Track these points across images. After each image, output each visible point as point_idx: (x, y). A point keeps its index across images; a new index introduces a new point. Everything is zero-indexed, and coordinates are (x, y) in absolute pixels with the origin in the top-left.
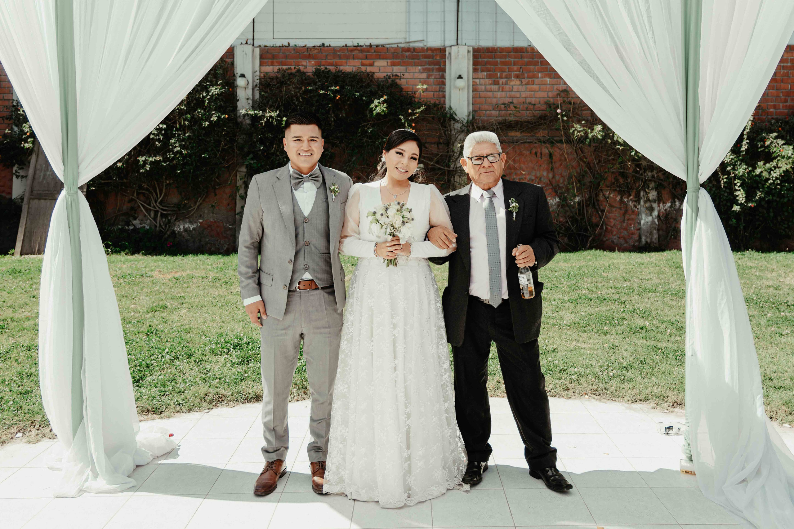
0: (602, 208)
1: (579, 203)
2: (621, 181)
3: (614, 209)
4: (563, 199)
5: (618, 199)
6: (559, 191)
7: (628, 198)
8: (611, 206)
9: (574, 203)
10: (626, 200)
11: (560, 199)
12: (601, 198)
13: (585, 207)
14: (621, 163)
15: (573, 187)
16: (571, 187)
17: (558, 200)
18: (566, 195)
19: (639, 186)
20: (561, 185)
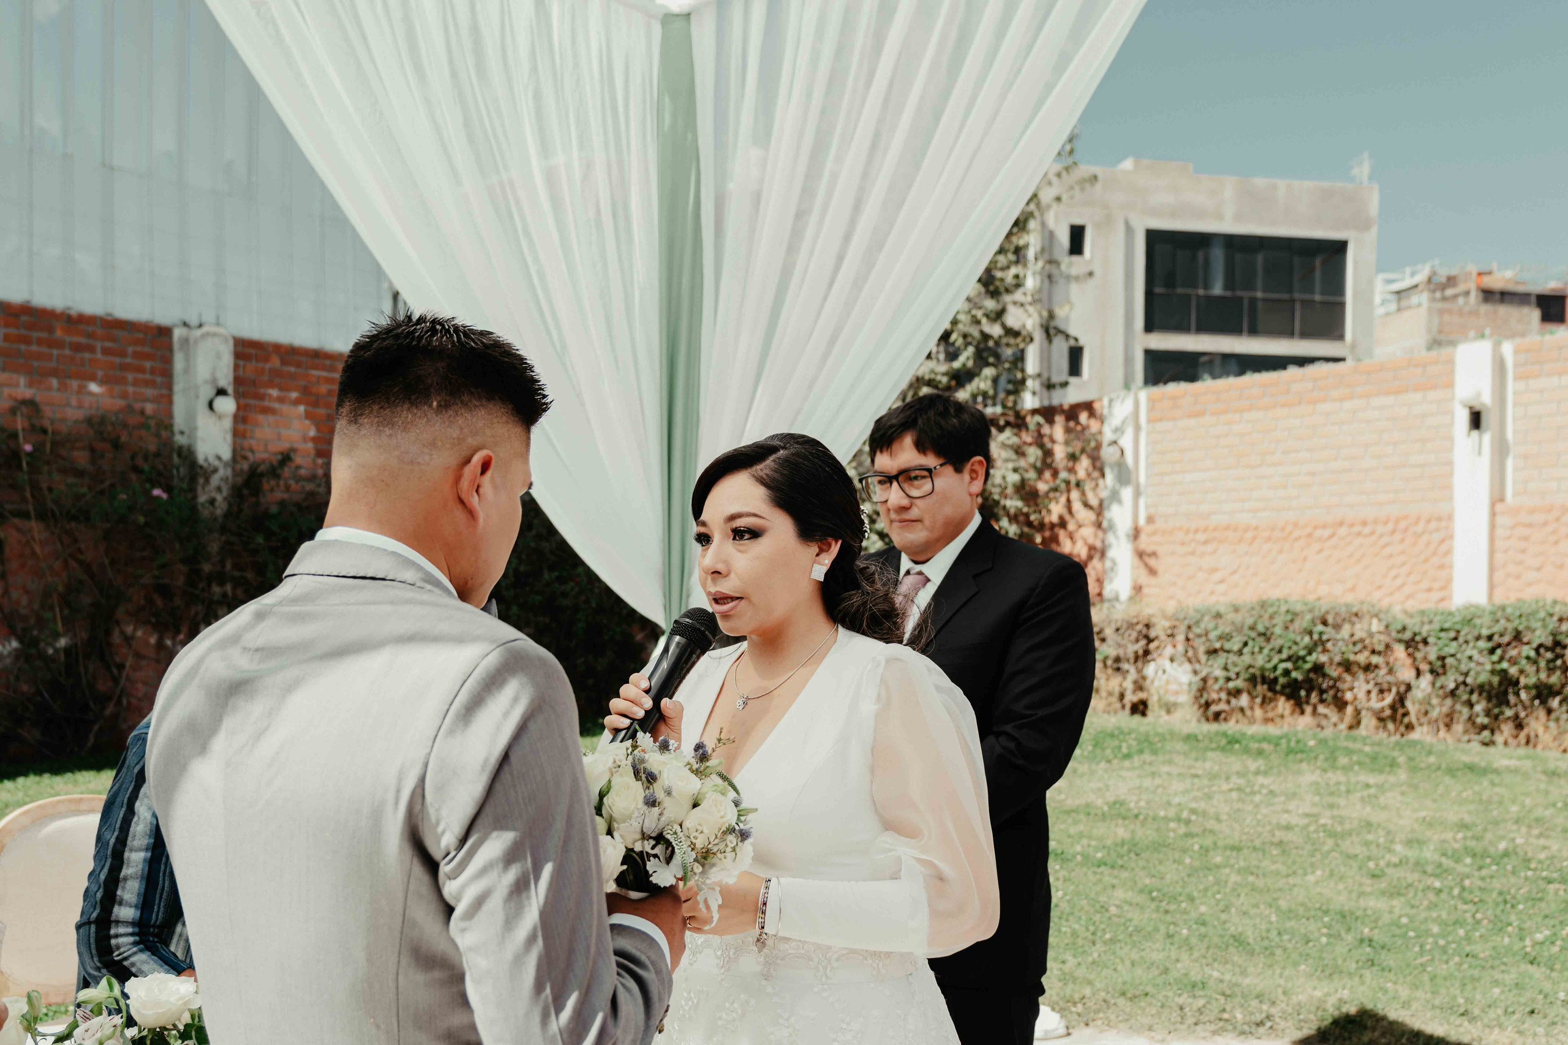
0: (118, 659)
1: (67, 651)
2: (159, 602)
3: (144, 663)
4: (29, 642)
5: (153, 640)
6: (19, 626)
7: (174, 639)
8: (138, 656)
9: (56, 650)
10: (169, 643)
11: (21, 641)
12: (116, 638)
13: (81, 660)
14: (163, 566)
15: (54, 619)
16: (48, 615)
17: (15, 644)
18: (35, 633)
19: (197, 614)
20: (23, 612)
